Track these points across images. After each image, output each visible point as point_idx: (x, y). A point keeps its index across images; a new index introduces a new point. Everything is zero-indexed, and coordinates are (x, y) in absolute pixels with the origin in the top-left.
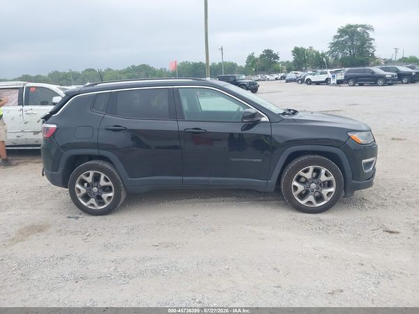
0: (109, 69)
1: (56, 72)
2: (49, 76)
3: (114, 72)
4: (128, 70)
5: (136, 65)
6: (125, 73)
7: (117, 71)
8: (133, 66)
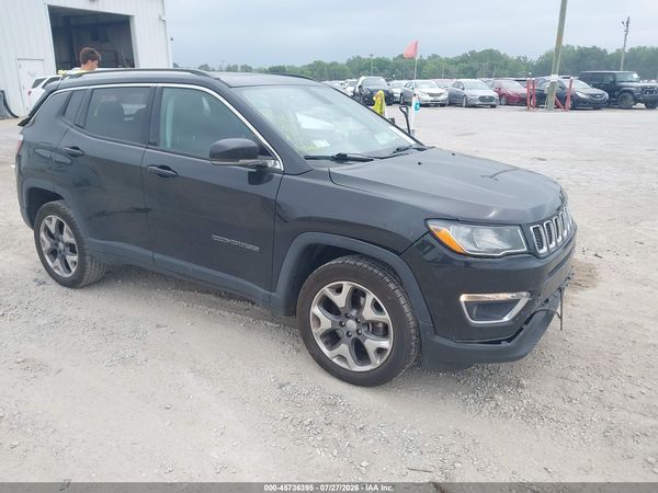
0: (435, 56)
1: (358, 57)
2: (347, 64)
3: (441, 60)
4: (464, 59)
5: (477, 51)
6: (456, 63)
7: (447, 59)
8: (472, 53)
